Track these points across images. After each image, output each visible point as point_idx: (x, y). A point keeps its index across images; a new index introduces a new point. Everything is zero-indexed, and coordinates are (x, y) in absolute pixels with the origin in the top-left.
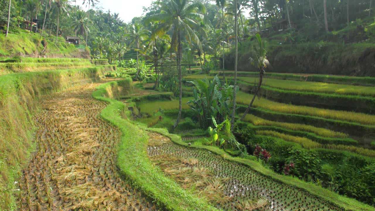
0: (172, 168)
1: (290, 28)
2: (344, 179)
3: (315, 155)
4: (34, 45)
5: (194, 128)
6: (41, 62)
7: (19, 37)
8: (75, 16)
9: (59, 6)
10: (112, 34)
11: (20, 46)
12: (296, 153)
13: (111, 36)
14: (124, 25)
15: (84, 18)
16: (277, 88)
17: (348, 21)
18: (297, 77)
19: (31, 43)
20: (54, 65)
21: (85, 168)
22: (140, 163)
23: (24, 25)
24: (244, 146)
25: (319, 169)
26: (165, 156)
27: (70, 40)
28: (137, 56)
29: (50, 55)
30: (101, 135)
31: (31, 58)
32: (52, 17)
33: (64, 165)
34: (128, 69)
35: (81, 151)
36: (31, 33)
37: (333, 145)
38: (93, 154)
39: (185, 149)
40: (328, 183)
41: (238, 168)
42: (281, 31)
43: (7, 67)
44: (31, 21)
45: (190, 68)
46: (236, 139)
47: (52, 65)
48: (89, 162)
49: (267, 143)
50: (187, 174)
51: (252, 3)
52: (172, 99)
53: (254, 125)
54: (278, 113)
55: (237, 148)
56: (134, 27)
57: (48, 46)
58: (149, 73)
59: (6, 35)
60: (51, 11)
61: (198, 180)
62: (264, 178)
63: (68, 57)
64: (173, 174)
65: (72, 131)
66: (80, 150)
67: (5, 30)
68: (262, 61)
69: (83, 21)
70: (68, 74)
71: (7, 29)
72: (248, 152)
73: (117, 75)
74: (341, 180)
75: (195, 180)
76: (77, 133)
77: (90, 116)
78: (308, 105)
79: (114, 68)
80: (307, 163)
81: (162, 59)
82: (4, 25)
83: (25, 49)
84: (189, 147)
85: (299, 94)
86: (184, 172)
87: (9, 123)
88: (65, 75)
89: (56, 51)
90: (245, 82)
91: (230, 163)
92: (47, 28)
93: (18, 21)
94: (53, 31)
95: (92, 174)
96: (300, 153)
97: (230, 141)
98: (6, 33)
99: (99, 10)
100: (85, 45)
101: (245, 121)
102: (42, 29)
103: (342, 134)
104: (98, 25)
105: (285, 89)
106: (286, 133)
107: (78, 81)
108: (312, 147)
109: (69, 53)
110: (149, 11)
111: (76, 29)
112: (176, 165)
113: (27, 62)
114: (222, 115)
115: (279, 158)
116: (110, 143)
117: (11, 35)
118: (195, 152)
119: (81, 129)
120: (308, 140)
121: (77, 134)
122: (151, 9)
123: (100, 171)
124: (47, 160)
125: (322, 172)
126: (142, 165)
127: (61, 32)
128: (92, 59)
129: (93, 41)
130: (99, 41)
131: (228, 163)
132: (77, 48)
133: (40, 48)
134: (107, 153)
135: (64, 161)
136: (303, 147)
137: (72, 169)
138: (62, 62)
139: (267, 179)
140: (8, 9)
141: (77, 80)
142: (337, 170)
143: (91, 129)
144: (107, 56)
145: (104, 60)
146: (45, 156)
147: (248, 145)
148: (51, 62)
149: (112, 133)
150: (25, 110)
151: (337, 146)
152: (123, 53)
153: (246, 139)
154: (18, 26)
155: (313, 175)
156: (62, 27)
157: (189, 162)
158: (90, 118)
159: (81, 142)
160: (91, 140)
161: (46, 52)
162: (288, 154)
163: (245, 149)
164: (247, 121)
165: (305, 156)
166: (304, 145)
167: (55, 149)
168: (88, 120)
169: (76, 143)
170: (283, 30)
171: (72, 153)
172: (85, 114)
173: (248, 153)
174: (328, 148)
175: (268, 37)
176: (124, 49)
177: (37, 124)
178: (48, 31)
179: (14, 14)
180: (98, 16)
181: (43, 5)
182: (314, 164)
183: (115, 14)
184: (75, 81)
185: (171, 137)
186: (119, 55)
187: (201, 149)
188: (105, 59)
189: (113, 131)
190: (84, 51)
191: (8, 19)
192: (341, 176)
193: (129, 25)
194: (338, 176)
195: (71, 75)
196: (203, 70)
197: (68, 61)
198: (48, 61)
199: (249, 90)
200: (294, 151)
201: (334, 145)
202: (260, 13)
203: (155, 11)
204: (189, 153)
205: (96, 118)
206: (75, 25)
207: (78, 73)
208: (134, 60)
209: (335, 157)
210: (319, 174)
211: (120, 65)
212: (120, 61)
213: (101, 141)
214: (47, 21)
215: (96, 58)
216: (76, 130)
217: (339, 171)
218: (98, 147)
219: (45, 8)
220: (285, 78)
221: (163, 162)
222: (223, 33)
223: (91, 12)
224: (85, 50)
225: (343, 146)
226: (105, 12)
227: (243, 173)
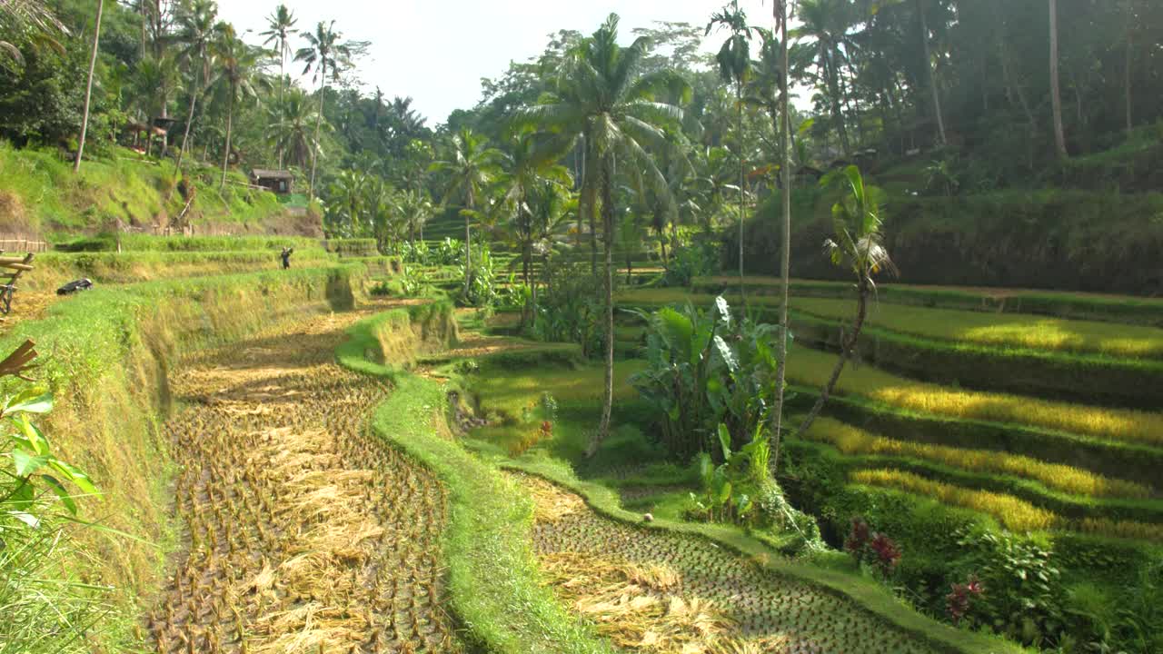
0: (598, 598)
1: (942, 146)
2: (1146, 634)
3: (1045, 554)
4: (155, 195)
5: (650, 458)
6: (178, 249)
7: (112, 173)
8: (279, 107)
9: (233, 80)
10: (386, 162)
11: (114, 200)
12: (981, 546)
13: (386, 168)
14: (425, 135)
15: (306, 114)
16: (913, 335)
17: (1129, 124)
18: (970, 300)
19: (147, 188)
20: (218, 259)
21: (347, 616)
22: (526, 601)
23: (126, 135)
24: (814, 520)
25: (1061, 601)
26: (572, 558)
27: (265, 182)
28: (465, 230)
29: (201, 227)
30: (385, 497)
31: (147, 237)
32: (213, 111)
33: (277, 601)
34: (437, 268)
35: (329, 555)
36: (150, 160)
37: (1103, 520)
38: (367, 565)
39: (635, 535)
40: (1092, 646)
41: (813, 600)
42: (914, 156)
43: (79, 265)
44: (149, 123)
45: (630, 267)
46: (785, 496)
47: (211, 259)
48: (356, 593)
49: (883, 512)
50: (650, 621)
51: (821, 70)
52: (578, 366)
53: (841, 452)
54: (916, 416)
55: (790, 525)
56: (457, 140)
57: (198, 201)
58: (501, 283)
59: (75, 166)
60: (208, 92)
61: (687, 641)
62: (899, 636)
63: (257, 232)
64: (604, 618)
65: (287, 479)
66: (324, 550)
67: (73, 152)
68: (864, 253)
69: (303, 123)
70: (260, 287)
71: (78, 151)
72: (824, 538)
73: (404, 288)
74: (1137, 637)
75: (678, 641)
76: (306, 487)
77: (340, 427)
78: (1012, 390)
79: (395, 266)
80: (1019, 577)
81: (544, 239)
82: (68, 136)
83: (130, 207)
84: (645, 528)
85: (983, 356)
86: (639, 611)
87: (104, 461)
88: (252, 291)
89: (220, 214)
90: (807, 313)
91: (784, 582)
92: (197, 143)
93: (112, 124)
94: (212, 154)
95: (374, 637)
96: (995, 545)
97: (767, 503)
98: (75, 159)
99: (350, 88)
100: (309, 195)
101: (811, 439)
102: (180, 148)
103: (1129, 486)
104: (345, 132)
105: (937, 339)
106: (944, 478)
107: (289, 307)
108: (1035, 528)
109: (260, 220)
110: (499, 94)
111: (281, 146)
112: (612, 587)
113: (135, 249)
114: (739, 418)
115: (924, 561)
116: (414, 524)
117: (90, 164)
118: (668, 545)
119: (318, 472)
120: (1021, 503)
121: (307, 491)
122: (509, 86)
123: (396, 625)
124: (218, 583)
125: (1070, 611)
126: (535, 610)
127: (237, 157)
128: (327, 237)
129: (331, 183)
130: (349, 183)
131: (777, 582)
132: (283, 205)
133: (176, 205)
134: (411, 560)
135: (274, 587)
136: (1003, 526)
137: (305, 617)
138: (240, 249)
139: (910, 642)
140: (85, 88)
141: (287, 304)
142: (1121, 604)
143: (347, 472)
144: (371, 230)
145: (365, 243)
146: (212, 568)
147: (825, 516)
148: (207, 250)
149: (416, 490)
150: (145, 412)
151: (1116, 523)
152: (424, 220)
153: (817, 495)
154: (109, 138)
155: (1040, 618)
156: (241, 140)
157: (650, 580)
158: (339, 434)
159: (321, 518)
160: (352, 515)
161: (192, 216)
162: (953, 550)
163: (816, 530)
164: (818, 441)
165: (1013, 556)
166: (1007, 521)
167: (241, 543)
168: (337, 441)
169: (307, 522)
170: (921, 153)
171: (298, 559)
172: (323, 420)
173: (824, 543)
174: (1087, 530)
175: (873, 174)
176: (426, 208)
177: (175, 453)
178: (200, 152)
179: (102, 103)
180: (346, 106)
181: (185, 74)
182: (1043, 581)
183: (398, 101)
184: (281, 309)
185: (587, 493)
186: (411, 226)
187: (686, 534)
188: (368, 240)
189: (420, 481)
190: (304, 213)
191: (83, 120)
192: (1137, 627)
193: (441, 134)
194: (1123, 623)
195: (270, 289)
196: (670, 274)
197: (260, 244)
198: (198, 247)
199: (820, 339)
200: (976, 538)
201: (1105, 522)
202: (847, 98)
203: (521, 91)
204: (649, 547)
205: (358, 436)
206: (278, 136)
207: (291, 283)
208: (455, 242)
209: (1110, 559)
210: (1059, 615)
211: (412, 258)
212: (412, 245)
213: (387, 517)
214: (196, 122)
215: (339, 233)
216: (303, 478)
217: (1128, 607)
218: (380, 538)
219: (191, 85)
220: (931, 302)
221: (567, 576)
222: (729, 158)
223: (327, 94)
224: (309, 212)
225: (1136, 526)
226: (367, 93)
227: (830, 619)
